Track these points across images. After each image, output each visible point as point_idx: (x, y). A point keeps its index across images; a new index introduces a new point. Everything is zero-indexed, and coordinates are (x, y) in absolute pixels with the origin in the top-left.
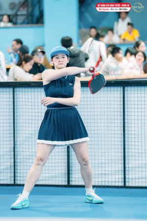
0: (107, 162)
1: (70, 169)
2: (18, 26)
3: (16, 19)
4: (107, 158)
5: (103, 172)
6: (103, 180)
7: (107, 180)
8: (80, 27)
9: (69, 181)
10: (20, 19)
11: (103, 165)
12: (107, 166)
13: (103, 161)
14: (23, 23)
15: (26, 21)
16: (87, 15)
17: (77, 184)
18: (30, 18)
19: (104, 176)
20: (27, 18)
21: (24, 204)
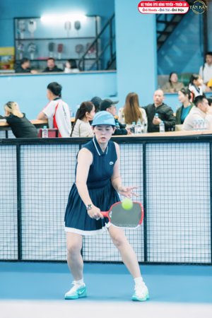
0: (191, 233)
1: (148, 242)
2: (86, 72)
3: (84, 64)
4: (191, 230)
5: (187, 246)
6: (187, 255)
7: (191, 256)
8: (159, 73)
9: (146, 257)
10: (88, 64)
11: (187, 238)
12: (191, 238)
13: (187, 233)
14: (91, 69)
15: (96, 66)
16: (167, 58)
17: (155, 260)
18: (99, 62)
19: (187, 251)
20: (97, 62)
21: (80, 293)
